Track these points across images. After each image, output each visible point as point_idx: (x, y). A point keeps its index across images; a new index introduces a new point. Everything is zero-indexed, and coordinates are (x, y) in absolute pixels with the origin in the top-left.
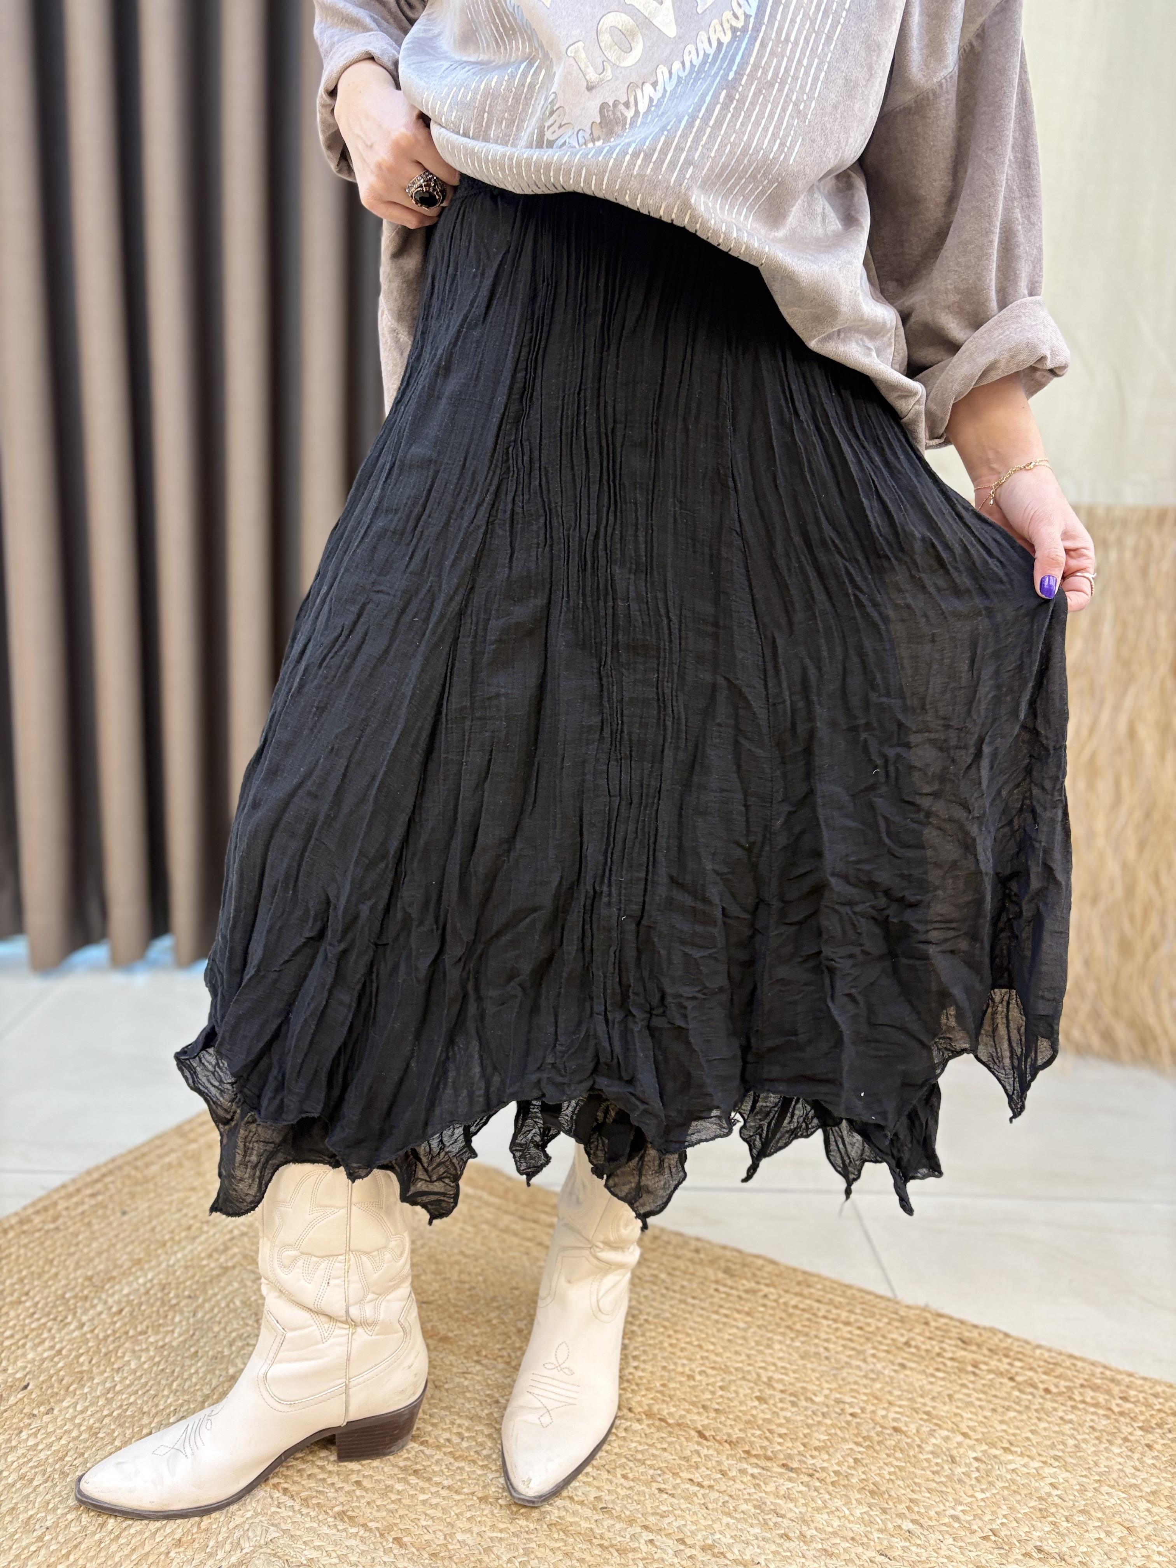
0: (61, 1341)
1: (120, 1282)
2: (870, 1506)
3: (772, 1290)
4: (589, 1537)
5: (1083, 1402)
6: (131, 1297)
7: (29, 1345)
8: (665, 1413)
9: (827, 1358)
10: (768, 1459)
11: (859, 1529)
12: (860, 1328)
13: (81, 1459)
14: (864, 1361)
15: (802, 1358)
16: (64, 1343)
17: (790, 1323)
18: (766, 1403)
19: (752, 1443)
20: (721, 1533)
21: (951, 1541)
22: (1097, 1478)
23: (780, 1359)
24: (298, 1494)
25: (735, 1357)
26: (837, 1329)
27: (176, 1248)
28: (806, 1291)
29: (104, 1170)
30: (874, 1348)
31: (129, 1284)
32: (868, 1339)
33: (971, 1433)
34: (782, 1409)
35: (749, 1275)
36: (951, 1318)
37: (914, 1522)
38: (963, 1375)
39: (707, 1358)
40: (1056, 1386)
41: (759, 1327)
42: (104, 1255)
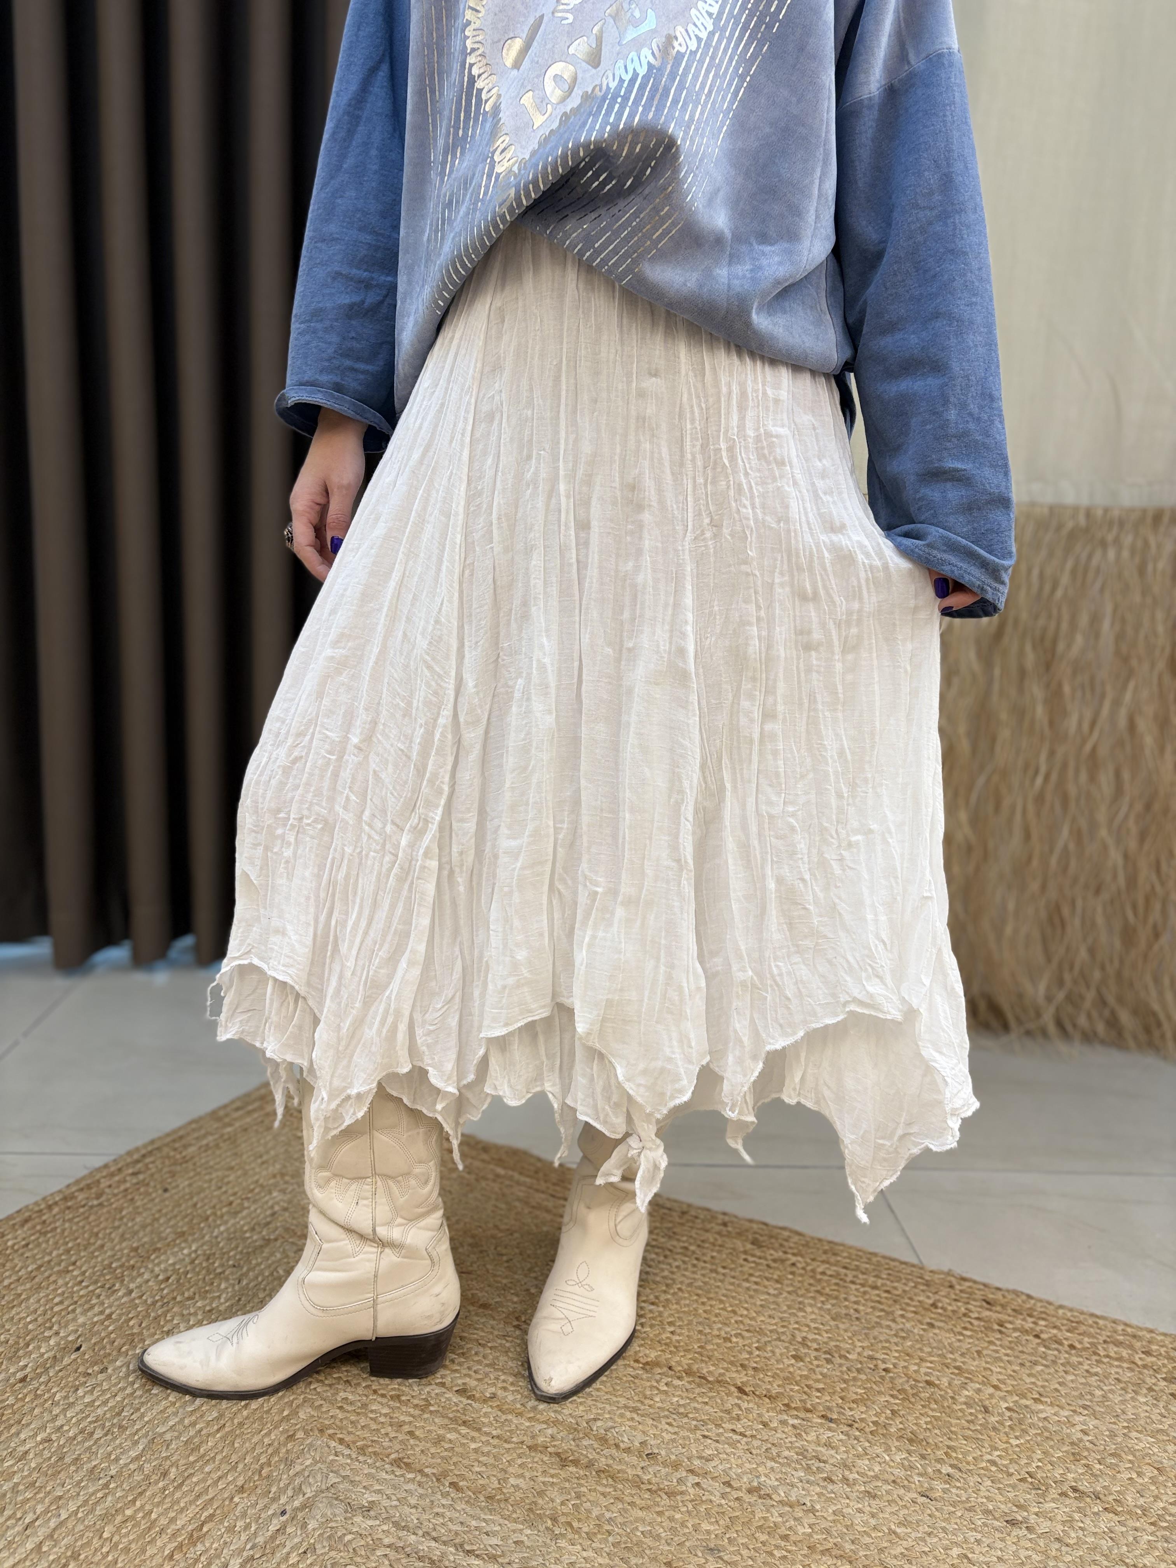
0: (110, 1306)
1: (165, 1253)
2: (909, 1453)
3: (800, 1259)
4: (637, 1483)
5: (1108, 1356)
6: (177, 1267)
7: (78, 1311)
8: (705, 1371)
9: (857, 1319)
10: (808, 1411)
11: (899, 1473)
12: (887, 1292)
13: (138, 1414)
14: (894, 1321)
15: (834, 1319)
16: (113, 1309)
17: (819, 1288)
18: (802, 1360)
19: (790, 1397)
20: (766, 1476)
21: (989, 1483)
22: (1126, 1424)
23: (812, 1320)
24: (354, 1442)
25: (768, 1320)
26: (865, 1293)
27: (219, 1222)
28: (833, 1259)
29: (143, 1152)
30: (902, 1309)
31: (175, 1254)
32: (895, 1301)
33: (1002, 1386)
34: (818, 1366)
35: (777, 1245)
36: (975, 1282)
37: (952, 1466)
38: (990, 1334)
39: (741, 1322)
40: (1080, 1342)
41: (789, 1293)
42: (149, 1229)
